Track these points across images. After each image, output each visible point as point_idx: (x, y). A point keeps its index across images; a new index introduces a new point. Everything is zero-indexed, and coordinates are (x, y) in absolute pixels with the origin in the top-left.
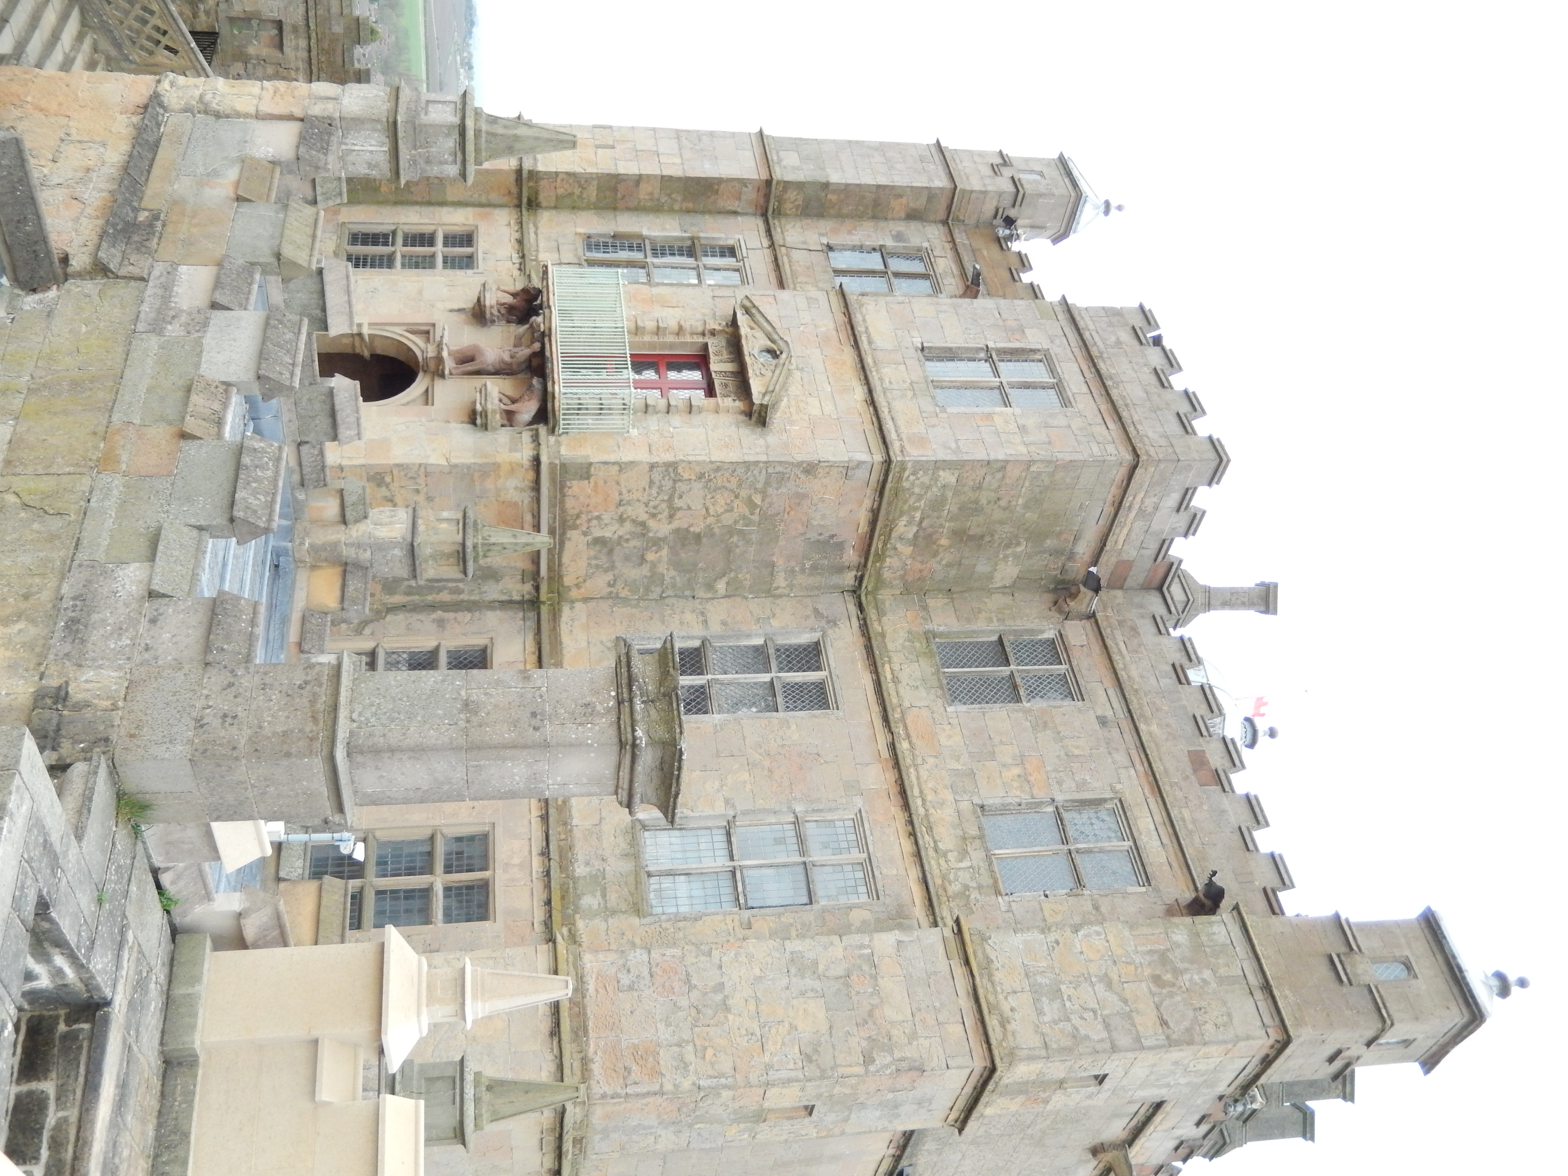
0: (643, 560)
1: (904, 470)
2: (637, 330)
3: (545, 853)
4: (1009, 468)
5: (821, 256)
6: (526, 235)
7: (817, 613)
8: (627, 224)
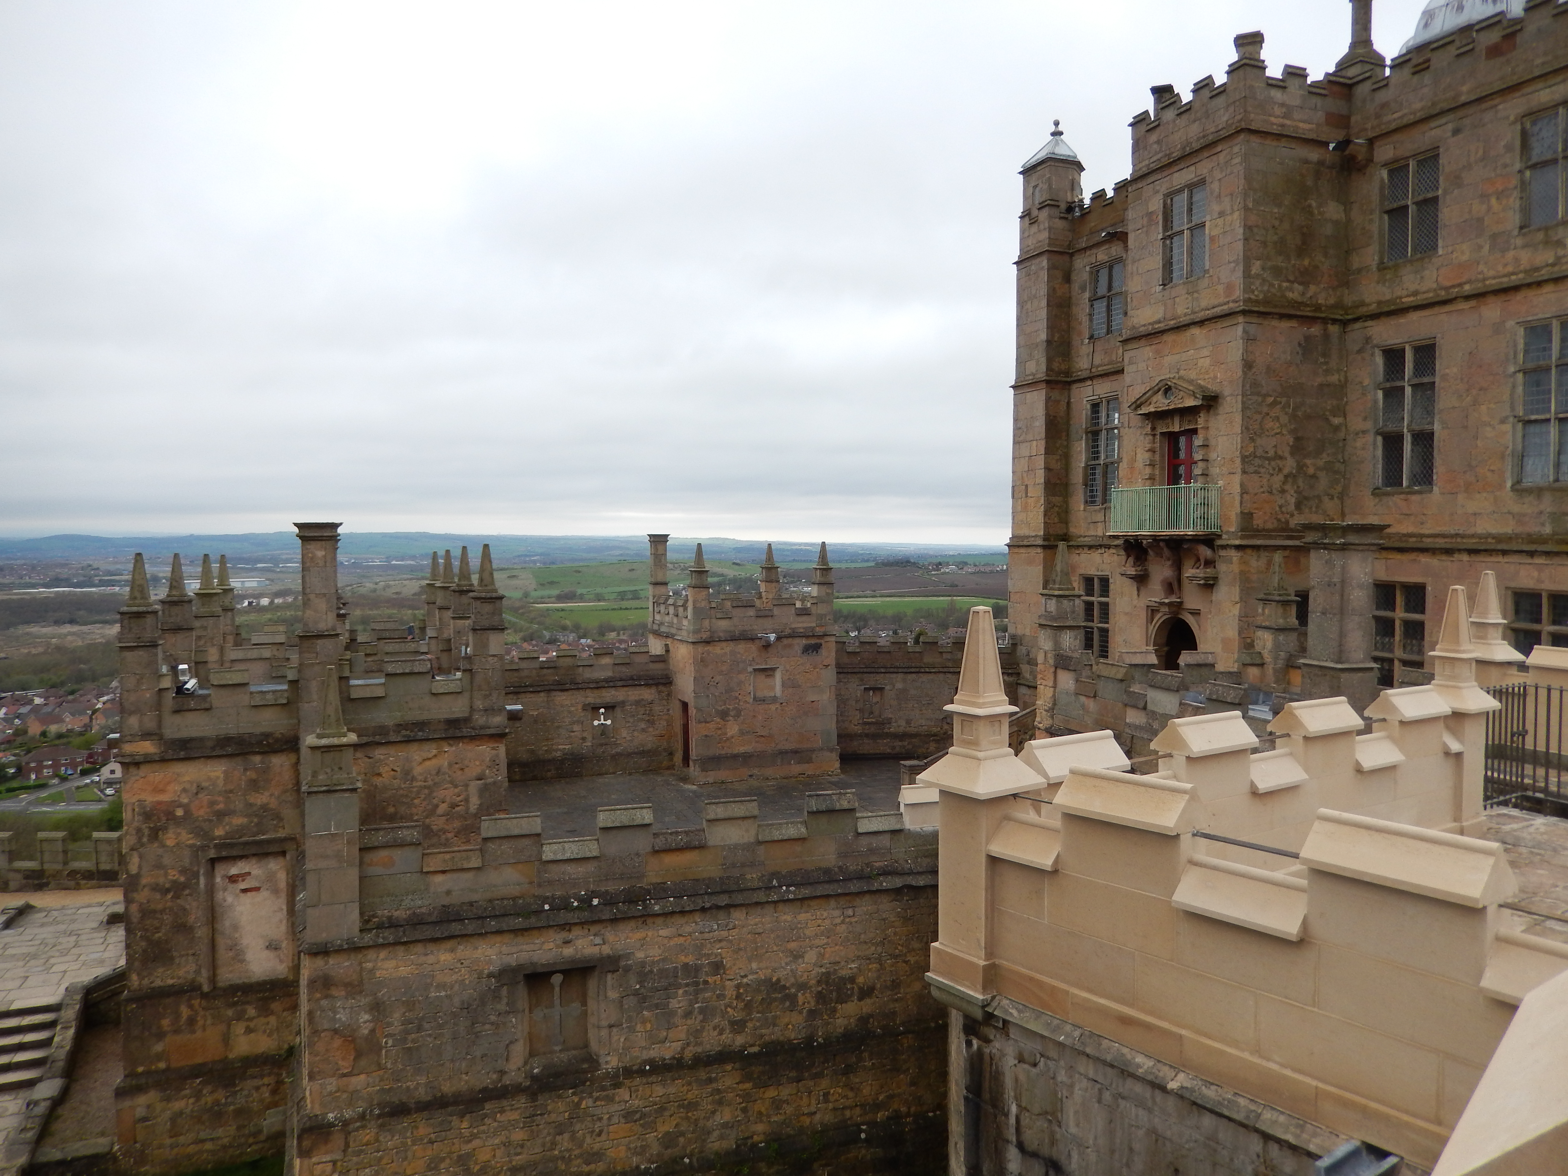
0: (1314, 476)
1: (1250, 299)
2: (1152, 478)
3: (1531, 554)
4: (1250, 223)
5: (1098, 343)
6: (1086, 544)
7: (1360, 351)
8: (1077, 476)
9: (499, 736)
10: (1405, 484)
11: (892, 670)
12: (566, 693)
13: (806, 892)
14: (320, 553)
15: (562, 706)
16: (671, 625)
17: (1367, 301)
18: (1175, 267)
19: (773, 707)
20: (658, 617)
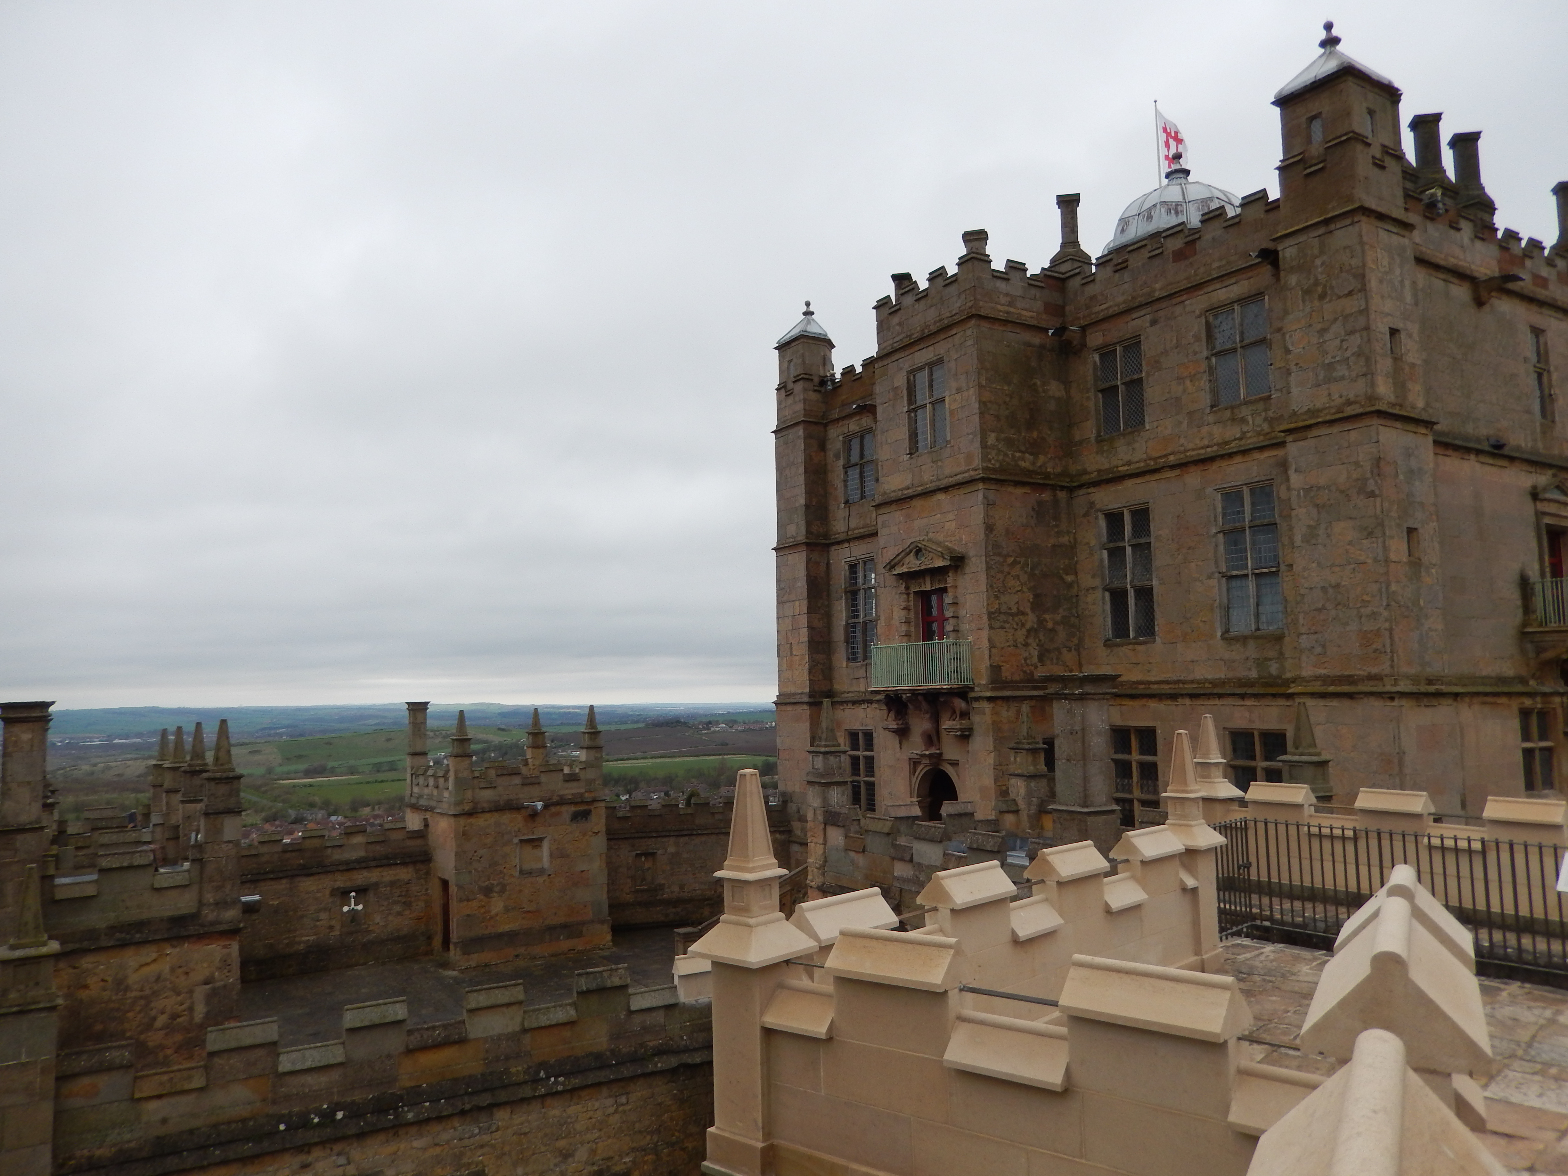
0: (1053, 630)
1: (988, 467)
2: (908, 635)
3: (1243, 696)
4: (984, 399)
5: (853, 508)
6: (849, 699)
7: (1086, 515)
8: (839, 634)
9: (233, 932)
10: (1132, 635)
11: (664, 834)
12: (311, 878)
13: (576, 1081)
14: (26, 737)
15: (308, 893)
16: (430, 797)
17: (1089, 469)
18: (920, 437)
19: (540, 880)
20: (416, 790)
